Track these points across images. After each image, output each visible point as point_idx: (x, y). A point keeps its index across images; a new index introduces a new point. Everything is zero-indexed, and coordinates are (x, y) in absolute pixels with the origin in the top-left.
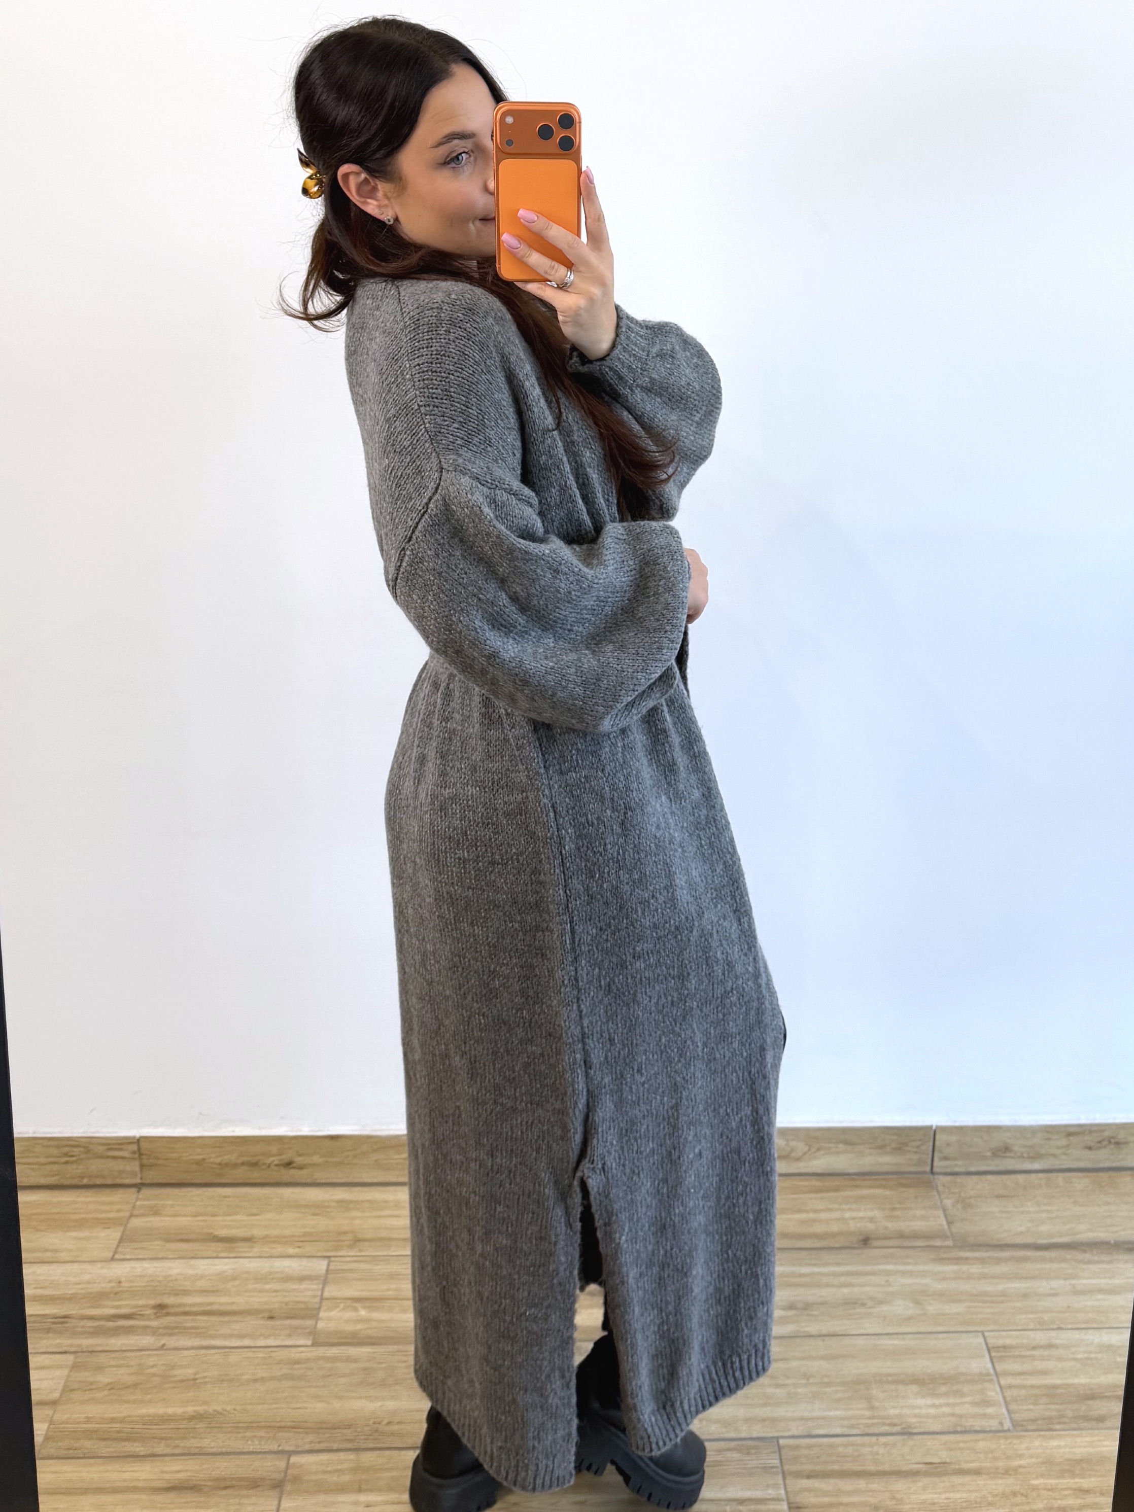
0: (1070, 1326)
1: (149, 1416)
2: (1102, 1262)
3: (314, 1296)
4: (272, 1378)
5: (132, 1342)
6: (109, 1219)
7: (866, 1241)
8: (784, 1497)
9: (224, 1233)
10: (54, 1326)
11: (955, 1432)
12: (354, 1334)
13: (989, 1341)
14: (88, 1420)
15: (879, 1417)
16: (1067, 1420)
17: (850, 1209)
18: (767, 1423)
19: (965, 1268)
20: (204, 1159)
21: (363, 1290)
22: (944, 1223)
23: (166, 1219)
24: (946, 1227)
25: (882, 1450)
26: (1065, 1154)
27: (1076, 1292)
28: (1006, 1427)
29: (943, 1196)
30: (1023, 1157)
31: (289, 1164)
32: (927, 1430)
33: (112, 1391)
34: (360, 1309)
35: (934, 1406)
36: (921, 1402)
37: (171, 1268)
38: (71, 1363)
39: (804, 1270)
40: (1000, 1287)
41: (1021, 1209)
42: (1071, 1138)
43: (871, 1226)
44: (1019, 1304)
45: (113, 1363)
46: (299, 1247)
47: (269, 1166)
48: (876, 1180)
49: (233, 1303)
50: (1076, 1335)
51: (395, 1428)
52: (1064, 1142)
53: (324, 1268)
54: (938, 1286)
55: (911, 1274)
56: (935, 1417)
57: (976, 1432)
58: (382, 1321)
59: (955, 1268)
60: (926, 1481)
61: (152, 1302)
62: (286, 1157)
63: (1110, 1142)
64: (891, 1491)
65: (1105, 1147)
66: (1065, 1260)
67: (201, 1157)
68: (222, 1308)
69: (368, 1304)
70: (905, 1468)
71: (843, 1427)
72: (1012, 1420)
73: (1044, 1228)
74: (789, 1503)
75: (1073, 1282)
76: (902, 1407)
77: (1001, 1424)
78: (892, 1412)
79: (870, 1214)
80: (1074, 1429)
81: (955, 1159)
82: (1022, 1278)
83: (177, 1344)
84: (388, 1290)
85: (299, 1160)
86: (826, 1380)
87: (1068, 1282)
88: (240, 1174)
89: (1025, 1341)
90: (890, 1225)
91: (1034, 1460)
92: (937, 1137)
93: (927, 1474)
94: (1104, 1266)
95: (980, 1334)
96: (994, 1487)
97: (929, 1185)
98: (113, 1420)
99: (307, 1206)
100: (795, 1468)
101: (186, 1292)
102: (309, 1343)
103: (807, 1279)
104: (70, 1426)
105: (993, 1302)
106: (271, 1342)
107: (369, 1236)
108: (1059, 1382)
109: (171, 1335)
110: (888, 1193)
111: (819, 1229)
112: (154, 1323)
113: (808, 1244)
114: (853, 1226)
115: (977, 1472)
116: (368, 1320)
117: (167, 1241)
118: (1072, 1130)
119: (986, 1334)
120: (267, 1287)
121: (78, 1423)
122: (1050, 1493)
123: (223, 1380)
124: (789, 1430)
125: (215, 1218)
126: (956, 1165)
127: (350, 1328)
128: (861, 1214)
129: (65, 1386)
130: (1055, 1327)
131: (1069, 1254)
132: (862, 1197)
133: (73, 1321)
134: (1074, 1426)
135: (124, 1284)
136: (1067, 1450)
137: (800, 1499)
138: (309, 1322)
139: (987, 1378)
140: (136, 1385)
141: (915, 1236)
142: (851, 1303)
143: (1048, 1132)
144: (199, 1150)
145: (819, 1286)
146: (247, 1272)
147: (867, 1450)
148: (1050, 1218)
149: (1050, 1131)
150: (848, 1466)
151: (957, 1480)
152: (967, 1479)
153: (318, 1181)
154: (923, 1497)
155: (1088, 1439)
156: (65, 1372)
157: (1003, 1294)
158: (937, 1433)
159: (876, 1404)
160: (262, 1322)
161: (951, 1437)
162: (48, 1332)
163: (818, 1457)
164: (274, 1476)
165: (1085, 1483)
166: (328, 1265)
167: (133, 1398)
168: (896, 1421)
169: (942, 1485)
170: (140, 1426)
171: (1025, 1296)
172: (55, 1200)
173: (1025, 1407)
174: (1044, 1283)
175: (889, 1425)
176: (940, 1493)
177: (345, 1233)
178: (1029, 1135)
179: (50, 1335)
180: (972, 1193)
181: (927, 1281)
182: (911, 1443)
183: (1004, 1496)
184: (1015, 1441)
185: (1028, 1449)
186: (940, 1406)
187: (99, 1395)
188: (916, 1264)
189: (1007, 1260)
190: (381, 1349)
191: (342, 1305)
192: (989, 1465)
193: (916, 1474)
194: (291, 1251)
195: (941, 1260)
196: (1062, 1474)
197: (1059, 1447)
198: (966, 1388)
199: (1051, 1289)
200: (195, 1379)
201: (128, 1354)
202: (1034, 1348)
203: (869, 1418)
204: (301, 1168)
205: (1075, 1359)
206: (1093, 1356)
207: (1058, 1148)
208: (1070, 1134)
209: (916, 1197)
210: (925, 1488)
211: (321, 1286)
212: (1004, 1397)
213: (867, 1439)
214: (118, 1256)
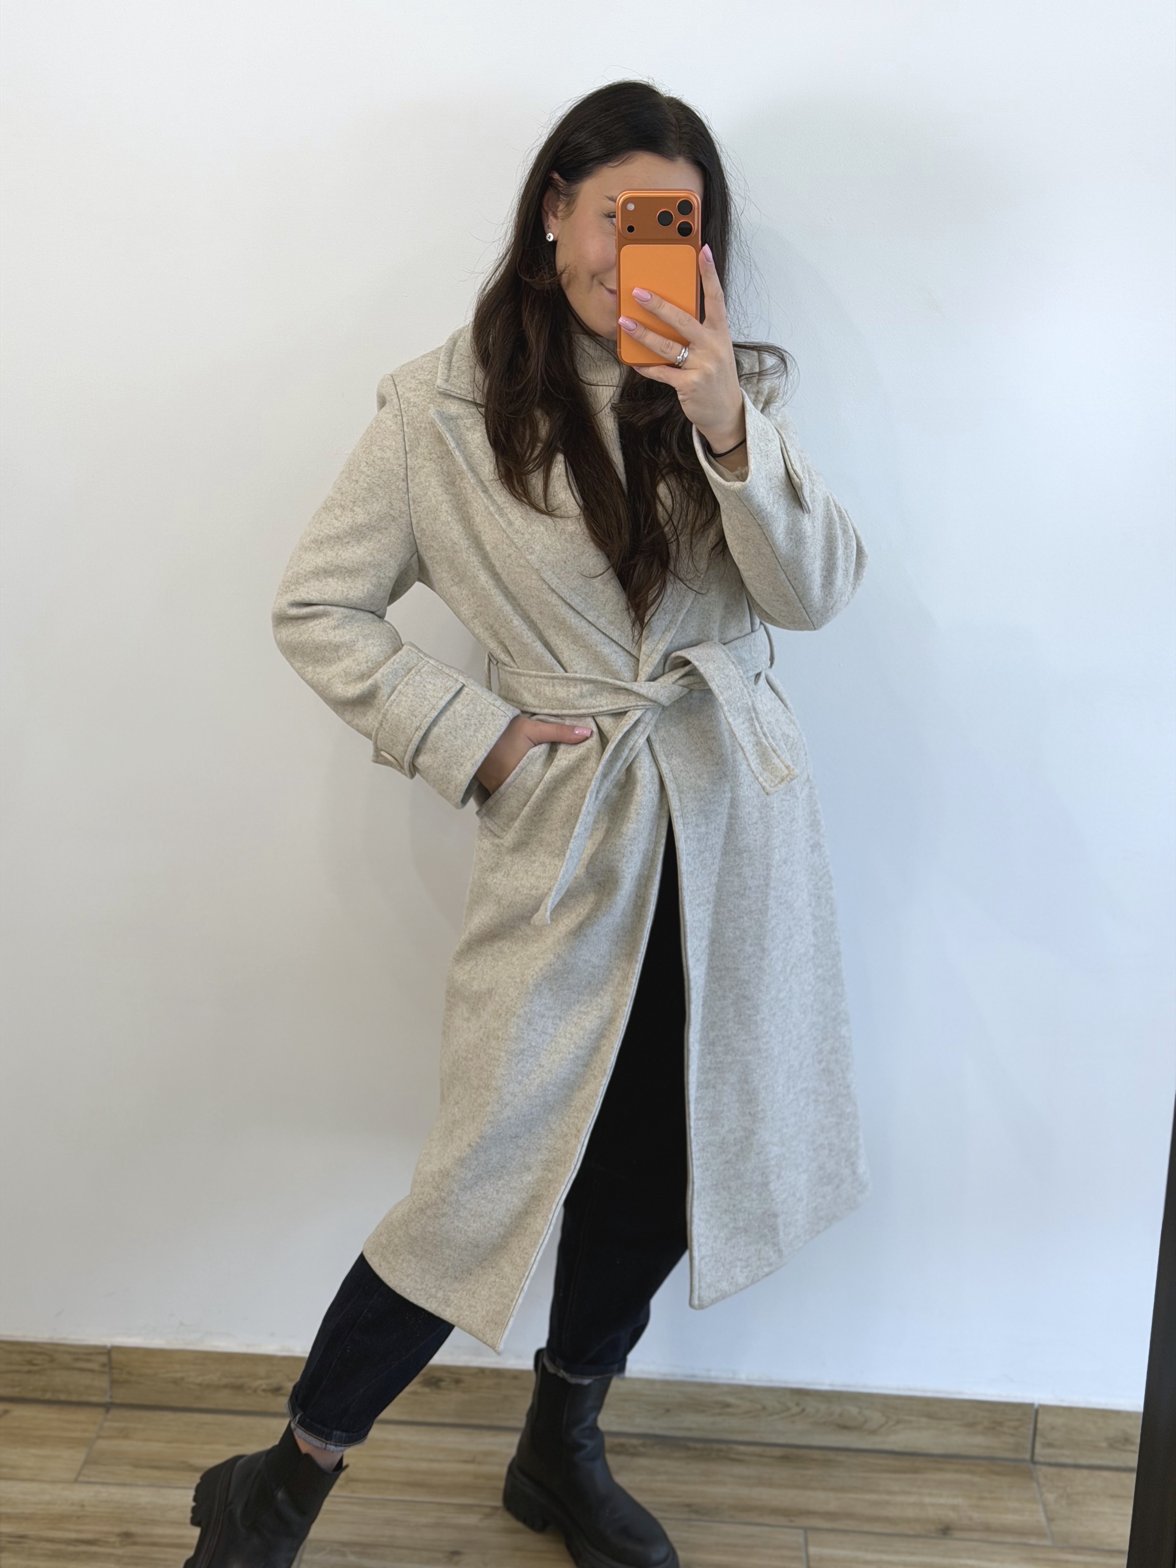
6: (74, 1438)
7: (946, 1530)
17: (930, 1495)
20: (182, 1379)
21: (352, 1534)
22: (1042, 1518)
23: (135, 1443)
24: (1044, 1523)
29: (1043, 1489)
31: (277, 1390)
37: (139, 1496)
39: (869, 1556)
43: (952, 1515)
47: (255, 1390)
48: (964, 1464)
61: (117, 1530)
62: (275, 1382)
67: (179, 1375)
79: (955, 1501)
81: (1062, 1446)
88: (223, 1399)
90: (975, 1515)
92: (1040, 1418)
97: (1029, 1475)
101: (154, 1522)
107: (363, 1476)
110: (976, 1479)
111: (892, 1512)
112: (119, 1552)
113: (878, 1528)
114: (931, 1513)
117: (136, 1466)
125: (192, 1446)
126: (1063, 1454)
128: (942, 1501)
133: (31, 1541)
135: (86, 1509)
141: (1004, 1530)
144: (178, 1366)
180: (1080, 1488)
191: (328, 1551)
209: (1011, 1487)
214: (81, 1478)
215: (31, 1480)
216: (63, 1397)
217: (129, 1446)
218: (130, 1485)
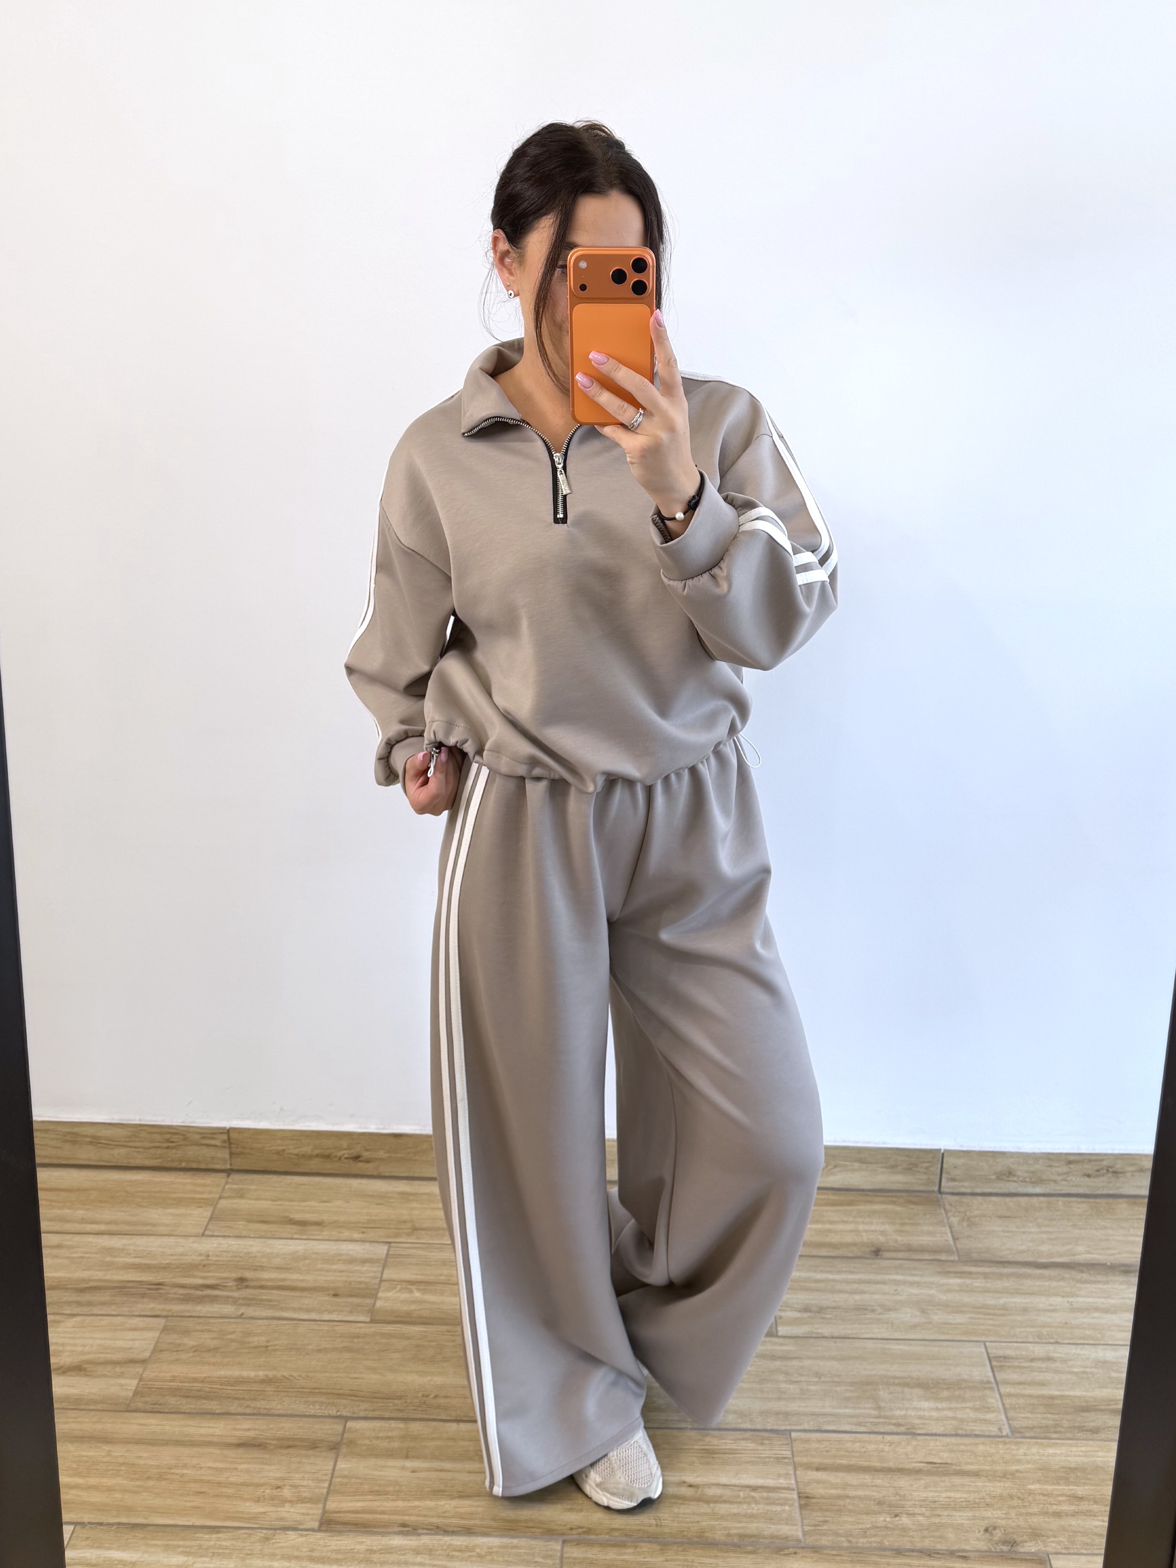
0: (1067, 1341)
1: (226, 1378)
2: (1099, 1282)
3: (376, 1278)
4: (334, 1349)
5: (216, 1310)
6: (201, 1199)
7: (877, 1252)
8: (794, 1487)
9: (297, 1216)
10: (148, 1292)
11: (957, 1435)
12: (409, 1314)
13: (989, 1351)
14: (173, 1379)
15: (885, 1417)
16: (1063, 1430)
17: (863, 1222)
18: (781, 1416)
19: (968, 1281)
20: (284, 1150)
21: (417, 1274)
22: (951, 1239)
23: (249, 1202)
24: (952, 1242)
25: (887, 1448)
26: (1065, 1180)
27: (1073, 1310)
28: (1004, 1433)
29: (950, 1214)
30: (1026, 1182)
31: (357, 1158)
32: (930, 1432)
33: (196, 1354)
34: (415, 1291)
35: (937, 1409)
36: (926, 1404)
37: (251, 1246)
38: (161, 1327)
39: (819, 1276)
40: (1002, 1301)
41: (1023, 1230)
42: (1071, 1166)
43: (882, 1239)
44: (1019, 1318)
45: (199, 1328)
46: (363, 1233)
47: (340, 1159)
48: (888, 1196)
49: (303, 1281)
50: (1073, 1350)
51: (442, 1401)
52: (1064, 1169)
53: (385, 1252)
54: (944, 1297)
55: (918, 1284)
56: (937, 1419)
57: (977, 1436)
58: (434, 1303)
59: (959, 1281)
60: (929, 1479)
61: (234, 1275)
62: (355, 1152)
63: (1108, 1171)
64: (894, 1487)
65: (1103, 1175)
66: (1063, 1279)
67: (281, 1148)
68: (293, 1284)
69: (422, 1287)
70: (907, 1466)
71: (852, 1424)
72: (1010, 1425)
73: (1044, 1248)
74: (799, 1493)
75: (1070, 1300)
76: (907, 1409)
77: (1000, 1429)
78: (898, 1413)
79: (883, 1228)
80: (1070, 1439)
81: (962, 1180)
82: (1023, 1294)
83: (253, 1314)
84: (441, 1275)
85: (366, 1154)
86: (837, 1380)
87: (1066, 1299)
88: (315, 1164)
89: (1024, 1353)
90: (899, 1238)
91: (1030, 1466)
92: (945, 1160)
93: (929, 1473)
94: (1101, 1286)
95: (982, 1345)
96: (992, 1489)
97: (937, 1203)
98: (195, 1380)
99: (371, 1196)
100: (805, 1460)
101: (262, 1268)
102: (368, 1320)
103: (822, 1285)
104: (158, 1384)
105: (995, 1315)
106: (334, 1317)
107: (425, 1226)
108: (1056, 1393)
109: (249, 1305)
110: (898, 1209)
111: (834, 1239)
112: (236, 1294)
113: (824, 1252)
114: (865, 1238)
115: (976, 1474)
116: (421, 1302)
117: (249, 1221)
118: (1071, 1158)
119: (987, 1344)
120: (334, 1267)
121: (165, 1381)
122: (1046, 1498)
123: (291, 1349)
124: (801, 1424)
125: (292, 1203)
126: (962, 1186)
127: (405, 1308)
128: (873, 1228)
129: (155, 1346)
130: (1053, 1341)
131: (1067, 1274)
132: (874, 1212)
133: (167, 1288)
134: (1069, 1435)
135: (211, 1258)
136: (1063, 1458)
137: (808, 1490)
138: (368, 1301)
139: (988, 1386)
140: (216, 1349)
141: (922, 1250)
142: (861, 1308)
143: (1049, 1159)
144: (279, 1142)
145: (833, 1291)
146: (316, 1253)
147: (871, 1447)
148: (1050, 1239)
149: (1051, 1158)
150: (853, 1461)
151: (957, 1480)
152: (966, 1480)
153: (383, 1174)
154: (925, 1495)
155: (1083, 1449)
156: (157, 1334)
157: (1004, 1308)
158: (939, 1435)
159: (882, 1404)
160: (327, 1298)
161: (953, 1440)
162: (143, 1297)
163: (827, 1451)
164: (333, 1439)
165: (1080, 1491)
166: (388, 1250)
167: (213, 1360)
168: (901, 1421)
169: (943, 1484)
170: (219, 1387)
171: (1025, 1310)
172: (157, 1180)
173: (1023, 1415)
174: (1043, 1299)
175: (895, 1424)
176: (941, 1492)
177: (405, 1222)
178: (1031, 1162)
179: (145, 1300)
180: (977, 1212)
181: (932, 1292)
182: (914, 1443)
183: (1001, 1497)
184: (1013, 1447)
185: (1025, 1455)
186: (943, 1409)
187: (184, 1356)
188: (922, 1276)
189: (1008, 1276)
190: (431, 1329)
191: (399, 1287)
192: (987, 1468)
193: (918, 1472)
194: (356, 1236)
195: (947, 1273)
196: (1057, 1481)
197: (1055, 1455)
198: (968, 1394)
199: (1050, 1305)
200: (267, 1347)
201: (212, 1321)
202: (1033, 1360)
203: (876, 1418)
204: (368, 1161)
205: (1071, 1373)
206: (1088, 1370)
207: (1059, 1174)
208: (1070, 1162)
209: (925, 1214)
210: (926, 1487)
211: (381, 1269)
212: (1003, 1405)
213: (872, 1436)
214: (207, 1233)
215: (170, 1235)
216: (194, 1165)
217: (244, 1204)
218: (245, 1237)
